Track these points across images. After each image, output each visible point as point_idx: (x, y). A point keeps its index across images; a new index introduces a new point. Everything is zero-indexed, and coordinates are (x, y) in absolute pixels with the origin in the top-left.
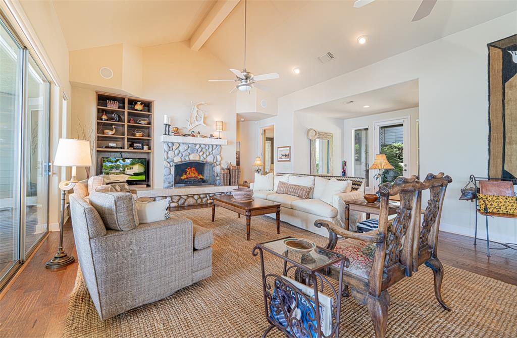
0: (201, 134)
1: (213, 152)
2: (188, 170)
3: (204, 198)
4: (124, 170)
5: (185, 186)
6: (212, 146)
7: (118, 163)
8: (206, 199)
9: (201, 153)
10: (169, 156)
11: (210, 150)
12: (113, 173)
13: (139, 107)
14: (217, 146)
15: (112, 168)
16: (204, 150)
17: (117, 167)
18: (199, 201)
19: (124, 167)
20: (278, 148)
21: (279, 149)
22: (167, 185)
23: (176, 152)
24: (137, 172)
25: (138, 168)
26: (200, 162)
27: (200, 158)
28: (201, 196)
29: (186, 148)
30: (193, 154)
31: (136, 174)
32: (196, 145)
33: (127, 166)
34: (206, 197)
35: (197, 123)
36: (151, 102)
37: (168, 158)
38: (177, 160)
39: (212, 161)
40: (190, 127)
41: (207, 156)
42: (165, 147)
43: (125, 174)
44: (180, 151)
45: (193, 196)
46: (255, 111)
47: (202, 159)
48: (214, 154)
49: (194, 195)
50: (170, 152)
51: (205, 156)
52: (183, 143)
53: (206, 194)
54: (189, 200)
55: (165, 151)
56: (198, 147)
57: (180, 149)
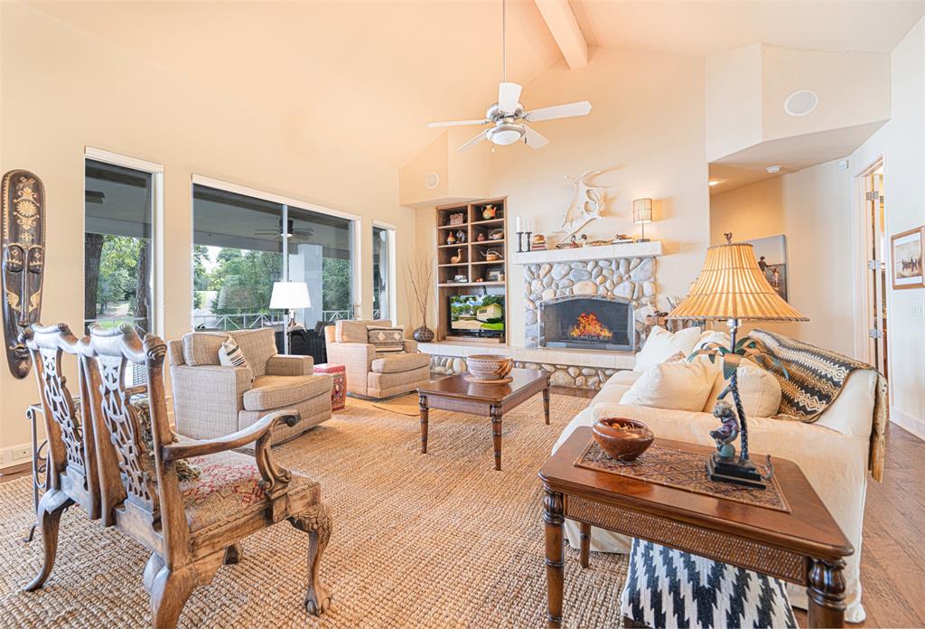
0: (589, 240)
1: (631, 274)
2: (582, 320)
3: (591, 376)
4: (475, 314)
5: (567, 347)
6: (628, 261)
7: (468, 303)
8: (596, 379)
9: (598, 281)
10: (533, 290)
11: (622, 270)
12: (462, 318)
13: (487, 214)
14: (641, 259)
15: (461, 310)
16: (604, 272)
17: (467, 310)
18: (580, 380)
19: (476, 308)
20: (893, 239)
21: (897, 242)
22: (529, 341)
23: (545, 280)
24: (492, 317)
25: (492, 312)
26: (599, 299)
27: (597, 290)
28: (584, 371)
29: (563, 272)
30: (579, 283)
31: (491, 321)
32: (585, 263)
33: (478, 308)
34: (597, 375)
35: (588, 217)
36: (503, 200)
37: (531, 292)
38: (548, 296)
39: (629, 297)
40: (570, 229)
41: (615, 285)
42: (525, 274)
43: (476, 319)
44: (553, 279)
45: (566, 368)
46: (760, 140)
47: (602, 291)
48: (632, 278)
49: (569, 366)
50: (534, 282)
51: (608, 284)
52: (560, 263)
53: (596, 369)
54: (557, 374)
55: (526, 280)
56: (590, 267)
57: (553, 273)
